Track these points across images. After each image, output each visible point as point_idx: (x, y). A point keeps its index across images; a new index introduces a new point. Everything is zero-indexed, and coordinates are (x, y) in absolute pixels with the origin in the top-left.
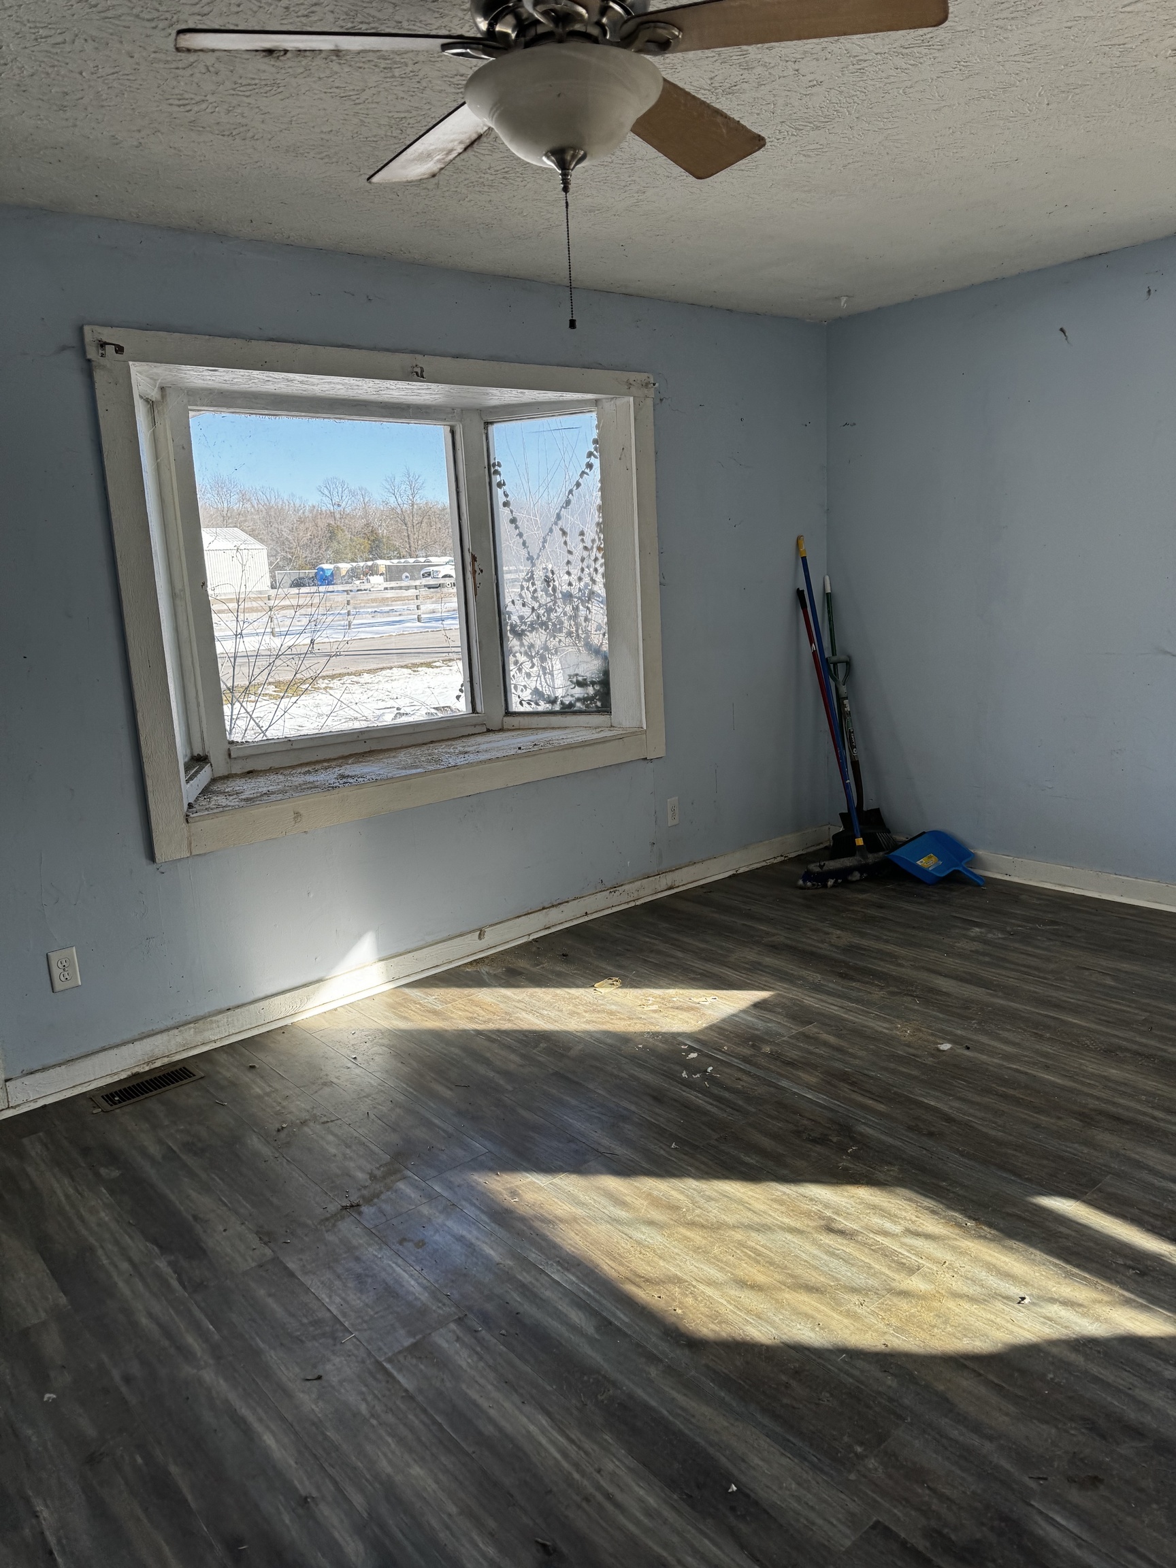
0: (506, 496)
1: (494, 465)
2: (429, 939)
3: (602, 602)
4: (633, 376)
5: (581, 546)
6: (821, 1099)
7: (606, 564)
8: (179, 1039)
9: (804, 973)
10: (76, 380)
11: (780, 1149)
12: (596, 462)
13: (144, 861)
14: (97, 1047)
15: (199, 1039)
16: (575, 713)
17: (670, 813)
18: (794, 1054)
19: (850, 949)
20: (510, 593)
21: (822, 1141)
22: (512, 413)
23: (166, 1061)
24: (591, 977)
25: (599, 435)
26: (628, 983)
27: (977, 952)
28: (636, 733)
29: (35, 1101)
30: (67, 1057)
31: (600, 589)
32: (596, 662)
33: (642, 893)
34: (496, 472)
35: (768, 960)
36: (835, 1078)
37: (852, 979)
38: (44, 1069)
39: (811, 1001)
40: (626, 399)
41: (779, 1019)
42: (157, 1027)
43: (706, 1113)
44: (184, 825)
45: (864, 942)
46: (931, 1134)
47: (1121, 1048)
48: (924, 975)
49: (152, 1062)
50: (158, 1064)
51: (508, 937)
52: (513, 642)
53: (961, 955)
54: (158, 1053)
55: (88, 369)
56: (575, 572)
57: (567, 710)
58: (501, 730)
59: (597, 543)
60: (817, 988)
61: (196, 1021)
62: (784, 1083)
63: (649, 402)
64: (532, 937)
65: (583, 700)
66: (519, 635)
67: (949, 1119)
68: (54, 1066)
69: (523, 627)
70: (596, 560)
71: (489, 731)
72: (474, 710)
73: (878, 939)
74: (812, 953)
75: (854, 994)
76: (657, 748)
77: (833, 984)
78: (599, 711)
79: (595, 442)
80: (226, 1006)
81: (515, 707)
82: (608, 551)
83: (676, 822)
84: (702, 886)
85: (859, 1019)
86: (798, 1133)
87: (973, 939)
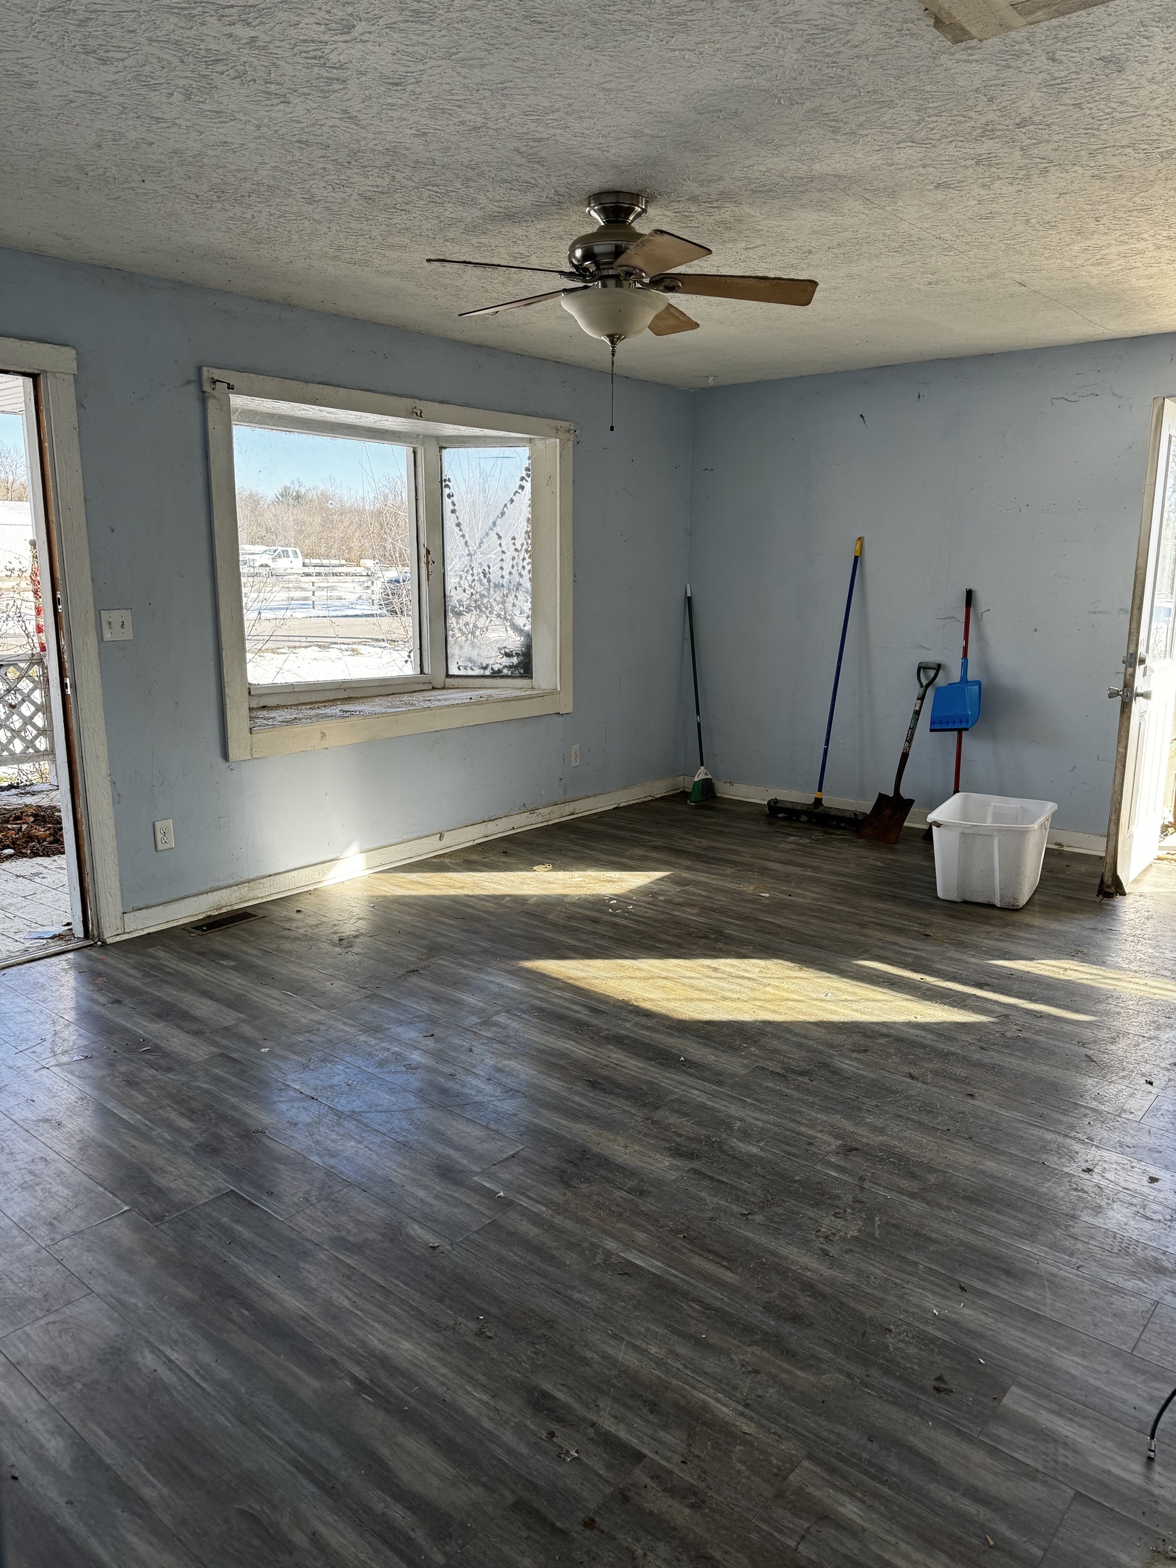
0: (454, 504)
1: (445, 480)
2: (405, 837)
3: (527, 592)
4: (560, 423)
5: (513, 548)
6: (701, 919)
7: (533, 564)
8: (237, 894)
9: (679, 861)
10: (193, 406)
11: (680, 941)
12: (528, 485)
13: (220, 760)
14: (182, 895)
15: (251, 895)
16: (502, 677)
17: (573, 757)
18: (680, 900)
19: (708, 849)
20: (451, 581)
21: (706, 937)
22: (464, 442)
23: (229, 908)
24: (529, 865)
25: (532, 464)
26: (557, 867)
27: (792, 849)
28: (554, 692)
29: (142, 929)
30: (162, 900)
31: (527, 584)
32: (518, 638)
33: (552, 816)
34: (447, 486)
35: (653, 855)
36: (706, 910)
37: (712, 863)
38: (147, 907)
39: (686, 875)
40: (554, 440)
41: (667, 884)
42: (222, 884)
43: (629, 927)
44: (249, 735)
45: (717, 845)
46: (770, 933)
47: (885, 895)
48: (760, 861)
49: (220, 908)
50: (224, 910)
51: (459, 841)
52: (452, 620)
53: (783, 851)
54: (223, 903)
55: (203, 398)
56: (507, 567)
57: (497, 674)
58: (443, 688)
59: (525, 547)
60: (689, 868)
61: (249, 881)
62: (676, 913)
63: (570, 444)
64: (476, 842)
65: (510, 667)
66: (459, 614)
67: (781, 927)
68: (154, 906)
69: (461, 609)
70: (524, 559)
71: (434, 688)
72: (422, 672)
73: (727, 843)
74: (683, 851)
75: (715, 871)
76: (566, 706)
77: (700, 866)
78: (521, 676)
79: (527, 469)
80: (269, 873)
81: (453, 670)
82: (534, 554)
83: (577, 764)
84: (595, 814)
85: (721, 883)
86: (690, 934)
87: (790, 843)
